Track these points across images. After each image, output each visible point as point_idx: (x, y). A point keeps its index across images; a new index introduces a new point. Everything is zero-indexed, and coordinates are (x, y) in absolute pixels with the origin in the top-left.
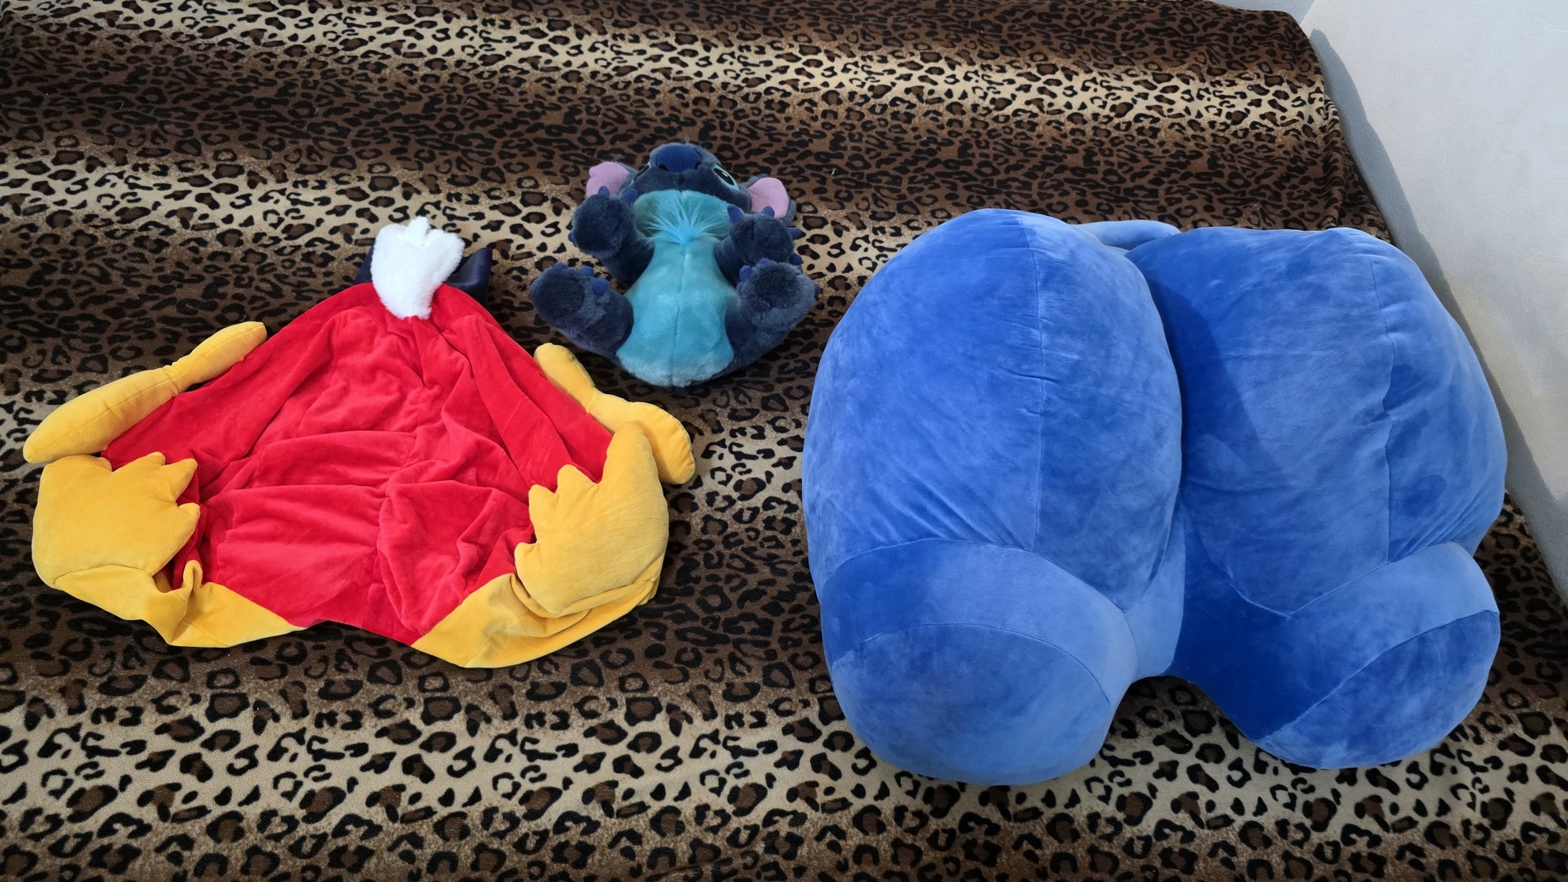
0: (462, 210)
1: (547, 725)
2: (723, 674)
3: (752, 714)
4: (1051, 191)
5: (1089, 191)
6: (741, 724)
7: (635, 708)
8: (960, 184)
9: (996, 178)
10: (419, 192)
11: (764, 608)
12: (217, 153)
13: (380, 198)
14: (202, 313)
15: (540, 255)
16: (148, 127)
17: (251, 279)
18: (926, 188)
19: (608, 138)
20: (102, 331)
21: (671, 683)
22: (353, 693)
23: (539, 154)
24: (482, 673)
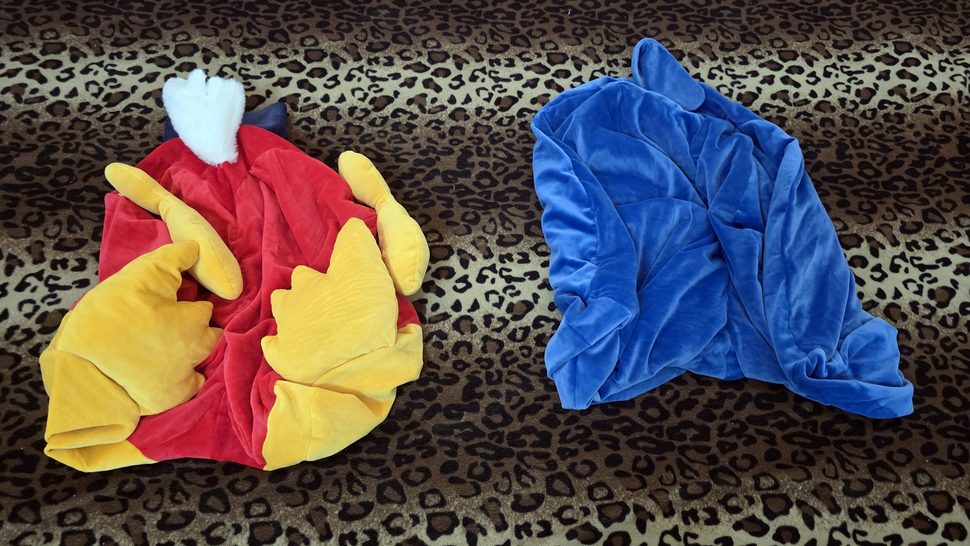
0: (255, 69)
2: (510, 486)
3: (539, 523)
4: (758, 16)
5: (790, 14)
6: (530, 534)
7: (436, 522)
8: (679, 16)
9: (709, 8)
10: (217, 56)
11: (543, 421)
12: (42, 33)
13: (184, 63)
14: (38, 179)
15: (324, 106)
17: (78, 144)
18: (650, 21)
21: (465, 497)
22: (187, 523)
23: (317, 14)
24: (300, 498)
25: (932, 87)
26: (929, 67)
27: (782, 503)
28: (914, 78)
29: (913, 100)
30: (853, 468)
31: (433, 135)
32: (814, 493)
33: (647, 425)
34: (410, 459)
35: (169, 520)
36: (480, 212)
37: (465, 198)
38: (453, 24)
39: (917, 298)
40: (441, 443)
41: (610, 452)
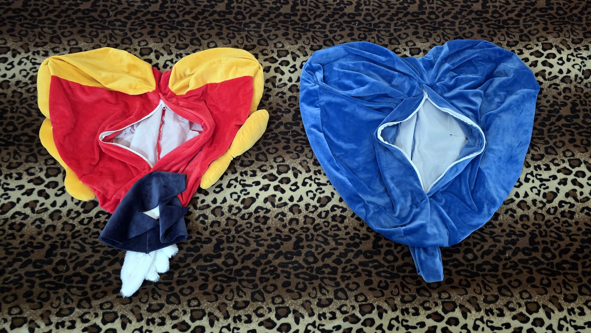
1: (243, 321)
2: (316, 295)
3: (330, 313)
4: (465, 26)
5: (484, 24)
6: (325, 318)
7: (280, 311)
8: (420, 25)
9: (437, 21)
10: (163, 55)
11: (334, 261)
12: (69, 41)
16: (36, 30)
18: (403, 28)
19: (247, 16)
20: (33, 142)
21: (294, 299)
22: (161, 309)
23: (216, 28)
24: (214, 298)
25: (561, 72)
26: (561, 59)
27: (452, 306)
28: (551, 66)
29: (549, 80)
30: (490, 289)
31: (280, 102)
32: (469, 301)
33: (386, 264)
34: (267, 280)
35: (152, 308)
36: (304, 146)
37: (297, 138)
38: (291, 32)
39: (537, 197)
40: (283, 272)
41: (367, 278)
